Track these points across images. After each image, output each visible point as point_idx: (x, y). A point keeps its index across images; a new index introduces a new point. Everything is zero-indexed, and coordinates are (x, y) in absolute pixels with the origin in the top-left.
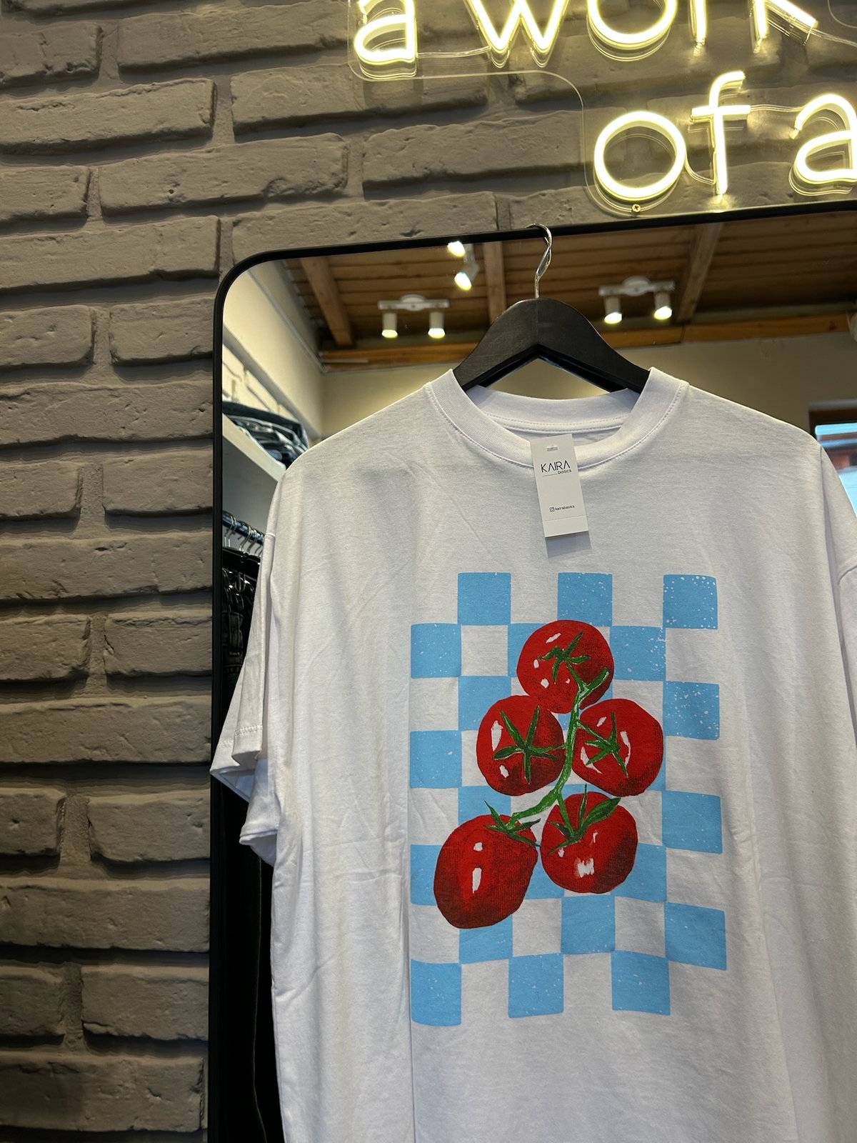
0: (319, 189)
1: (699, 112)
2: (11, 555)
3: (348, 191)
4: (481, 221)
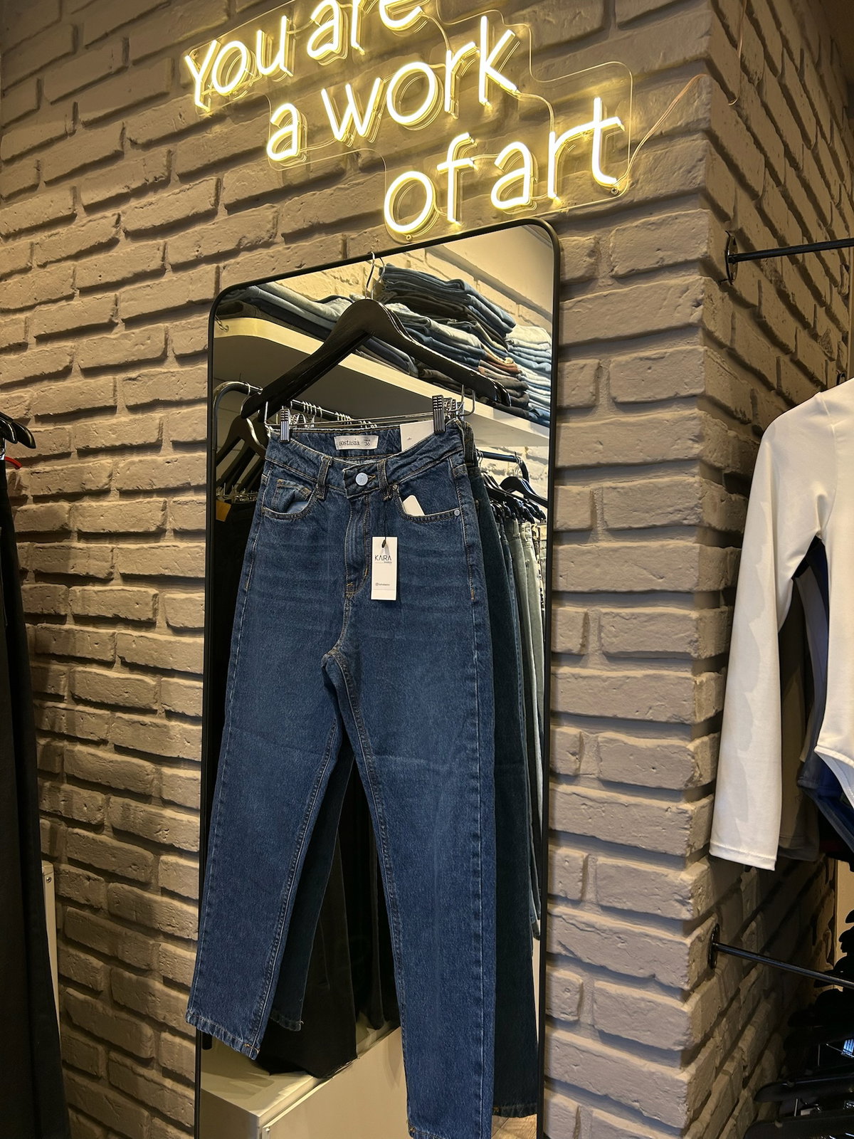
0: (262, 241)
1: (441, 167)
2: (134, 466)
3: (276, 240)
4: (334, 254)
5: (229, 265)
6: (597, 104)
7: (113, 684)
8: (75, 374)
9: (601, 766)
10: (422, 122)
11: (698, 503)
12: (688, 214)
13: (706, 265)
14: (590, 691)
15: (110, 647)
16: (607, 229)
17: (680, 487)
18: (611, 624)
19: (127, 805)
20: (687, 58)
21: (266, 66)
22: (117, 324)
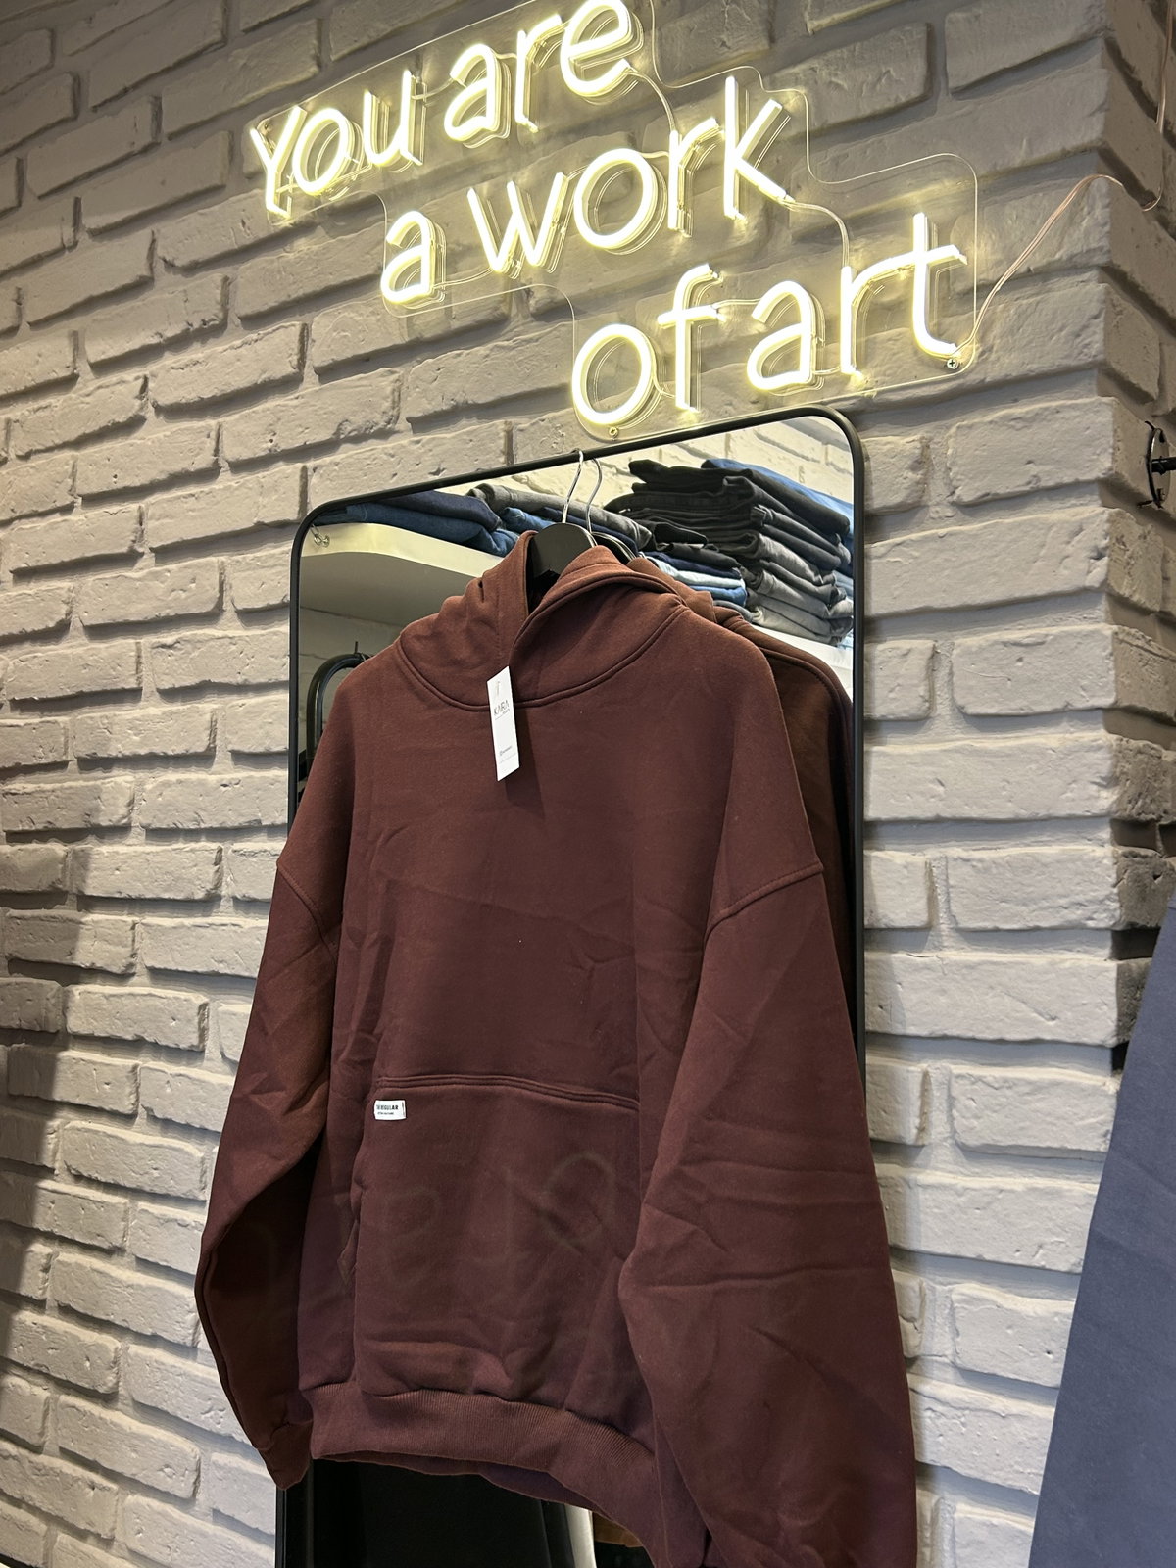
0: (375, 429)
1: (663, 320)
2: (169, 789)
3: (398, 427)
4: (491, 455)
5: (321, 466)
6: (919, 223)
7: (134, 1154)
8: (75, 633)
9: (959, 1343)
10: (633, 243)
11: (1112, 893)
12: (1077, 404)
13: (1112, 489)
14: (936, 1211)
15: (128, 1090)
16: (944, 423)
17: (1079, 863)
18: (969, 1095)
19: (156, 1362)
20: (1069, 147)
21: (379, 150)
22: (142, 554)
